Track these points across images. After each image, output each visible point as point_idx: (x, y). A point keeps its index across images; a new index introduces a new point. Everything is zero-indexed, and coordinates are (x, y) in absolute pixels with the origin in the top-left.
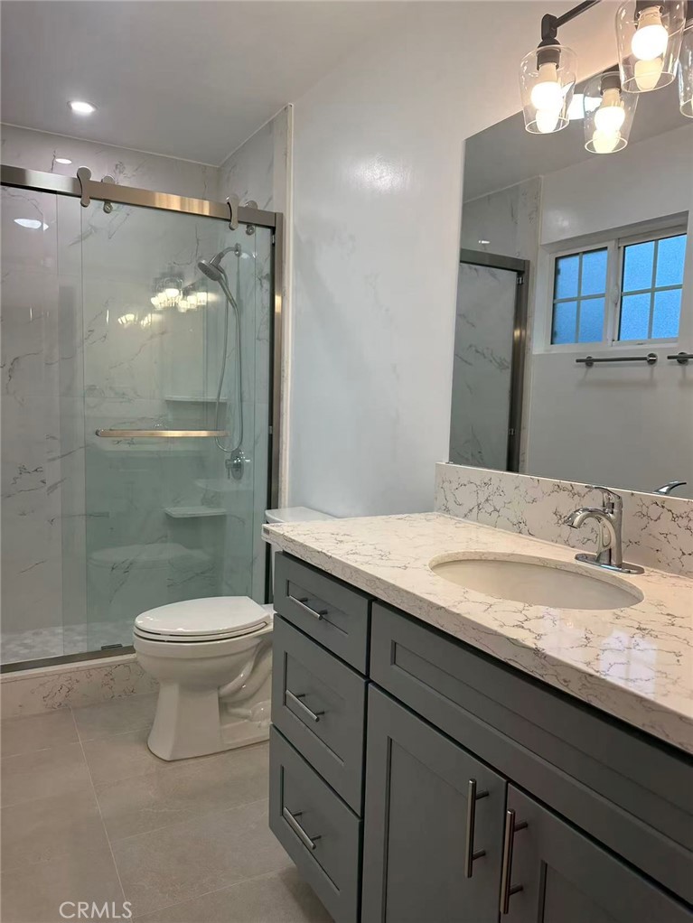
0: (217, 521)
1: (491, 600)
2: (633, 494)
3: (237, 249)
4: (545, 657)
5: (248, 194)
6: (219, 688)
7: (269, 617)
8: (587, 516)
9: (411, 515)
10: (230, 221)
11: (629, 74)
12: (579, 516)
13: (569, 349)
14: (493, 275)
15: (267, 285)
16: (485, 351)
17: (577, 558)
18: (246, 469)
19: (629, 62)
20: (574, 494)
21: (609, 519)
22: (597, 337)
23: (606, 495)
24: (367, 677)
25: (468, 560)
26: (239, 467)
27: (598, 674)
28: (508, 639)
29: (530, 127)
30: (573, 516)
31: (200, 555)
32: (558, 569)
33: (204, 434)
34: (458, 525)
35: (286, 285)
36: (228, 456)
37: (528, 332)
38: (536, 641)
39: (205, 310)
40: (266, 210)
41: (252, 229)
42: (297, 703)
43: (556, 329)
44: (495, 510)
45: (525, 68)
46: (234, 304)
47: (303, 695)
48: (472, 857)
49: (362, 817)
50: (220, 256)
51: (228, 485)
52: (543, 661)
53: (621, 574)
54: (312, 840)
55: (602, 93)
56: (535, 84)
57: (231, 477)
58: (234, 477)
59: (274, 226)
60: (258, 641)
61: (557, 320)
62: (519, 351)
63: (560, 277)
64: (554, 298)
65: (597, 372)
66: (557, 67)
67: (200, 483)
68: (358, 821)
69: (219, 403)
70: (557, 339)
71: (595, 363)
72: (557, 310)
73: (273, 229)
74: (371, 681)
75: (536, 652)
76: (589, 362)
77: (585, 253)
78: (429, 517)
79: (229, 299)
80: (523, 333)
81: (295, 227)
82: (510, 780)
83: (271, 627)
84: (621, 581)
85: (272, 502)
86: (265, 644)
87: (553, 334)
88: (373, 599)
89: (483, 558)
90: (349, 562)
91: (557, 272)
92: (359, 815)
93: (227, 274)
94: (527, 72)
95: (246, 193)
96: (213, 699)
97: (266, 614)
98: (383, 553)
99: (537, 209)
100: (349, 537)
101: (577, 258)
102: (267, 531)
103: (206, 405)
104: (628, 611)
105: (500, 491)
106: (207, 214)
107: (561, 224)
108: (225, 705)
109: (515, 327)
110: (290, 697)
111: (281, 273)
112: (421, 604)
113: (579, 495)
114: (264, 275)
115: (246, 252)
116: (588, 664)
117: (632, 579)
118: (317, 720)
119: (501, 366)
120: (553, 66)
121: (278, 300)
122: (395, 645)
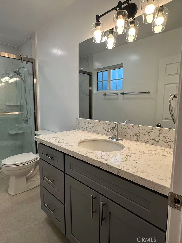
0: (22, 134)
1: (94, 152)
2: (120, 124)
3: (24, 67)
4: (109, 165)
5: (25, 53)
6: (26, 175)
7: (37, 157)
8: (111, 129)
9: (71, 131)
10: (21, 60)
11: (116, 30)
12: (110, 129)
13: (101, 92)
14: (84, 76)
15: (32, 76)
16: (84, 92)
17: (109, 138)
18: (29, 121)
19: (116, 28)
20: (107, 124)
21: (116, 129)
22: (106, 89)
23: (115, 124)
24: (64, 172)
25: (86, 141)
26: (27, 120)
27: (121, 169)
28: (99, 162)
29: (94, 41)
30: (108, 129)
31: (18, 143)
32: (105, 141)
33: (17, 113)
34: (82, 132)
35: (37, 77)
36: (24, 118)
37: (92, 88)
38: (106, 162)
39: (16, 82)
40: (31, 58)
41: (27, 62)
42: (46, 179)
43: (98, 87)
44: (90, 128)
45: (93, 27)
46: (23, 81)
47: (48, 177)
48: (93, 213)
49: (65, 205)
50: (19, 69)
51: (24, 125)
52: (108, 167)
53: (118, 141)
54: (52, 211)
55: (109, 35)
56: (95, 31)
57: (25, 123)
58: (26, 123)
59: (33, 62)
60: (35, 163)
61: (98, 85)
62: (91, 92)
63: (98, 76)
64: (97, 81)
65: (107, 97)
66: (100, 27)
67: (17, 125)
68: (64, 206)
69: (21, 105)
70: (98, 90)
71: (106, 95)
72: (98, 83)
73: (33, 63)
74: (65, 173)
75: (106, 164)
76: (105, 94)
77: (103, 71)
78: (75, 131)
79: (22, 79)
80: (91, 88)
81: (38, 63)
82: (101, 194)
83: (38, 159)
84: (119, 143)
85: (36, 129)
86: (37, 163)
87: (98, 89)
88: (64, 154)
89: (89, 140)
90: (58, 145)
91: (98, 75)
92: (64, 204)
93: (21, 73)
94: (93, 28)
95: (25, 54)
96: (24, 178)
97: (36, 157)
98: (66, 142)
99: (93, 62)
100: (57, 138)
101: (102, 72)
102: (36, 138)
103: (17, 106)
104: (123, 151)
105: (91, 124)
106: (15, 58)
107: (98, 65)
108: (27, 179)
109: (90, 87)
110: (45, 178)
111: (35, 73)
112: (77, 155)
113: (108, 124)
114: (31, 74)
115: (26, 68)
116: (119, 166)
117: (121, 142)
118: (52, 183)
119: (87, 95)
120: (99, 27)
121: (35, 80)
122: (71, 164)
